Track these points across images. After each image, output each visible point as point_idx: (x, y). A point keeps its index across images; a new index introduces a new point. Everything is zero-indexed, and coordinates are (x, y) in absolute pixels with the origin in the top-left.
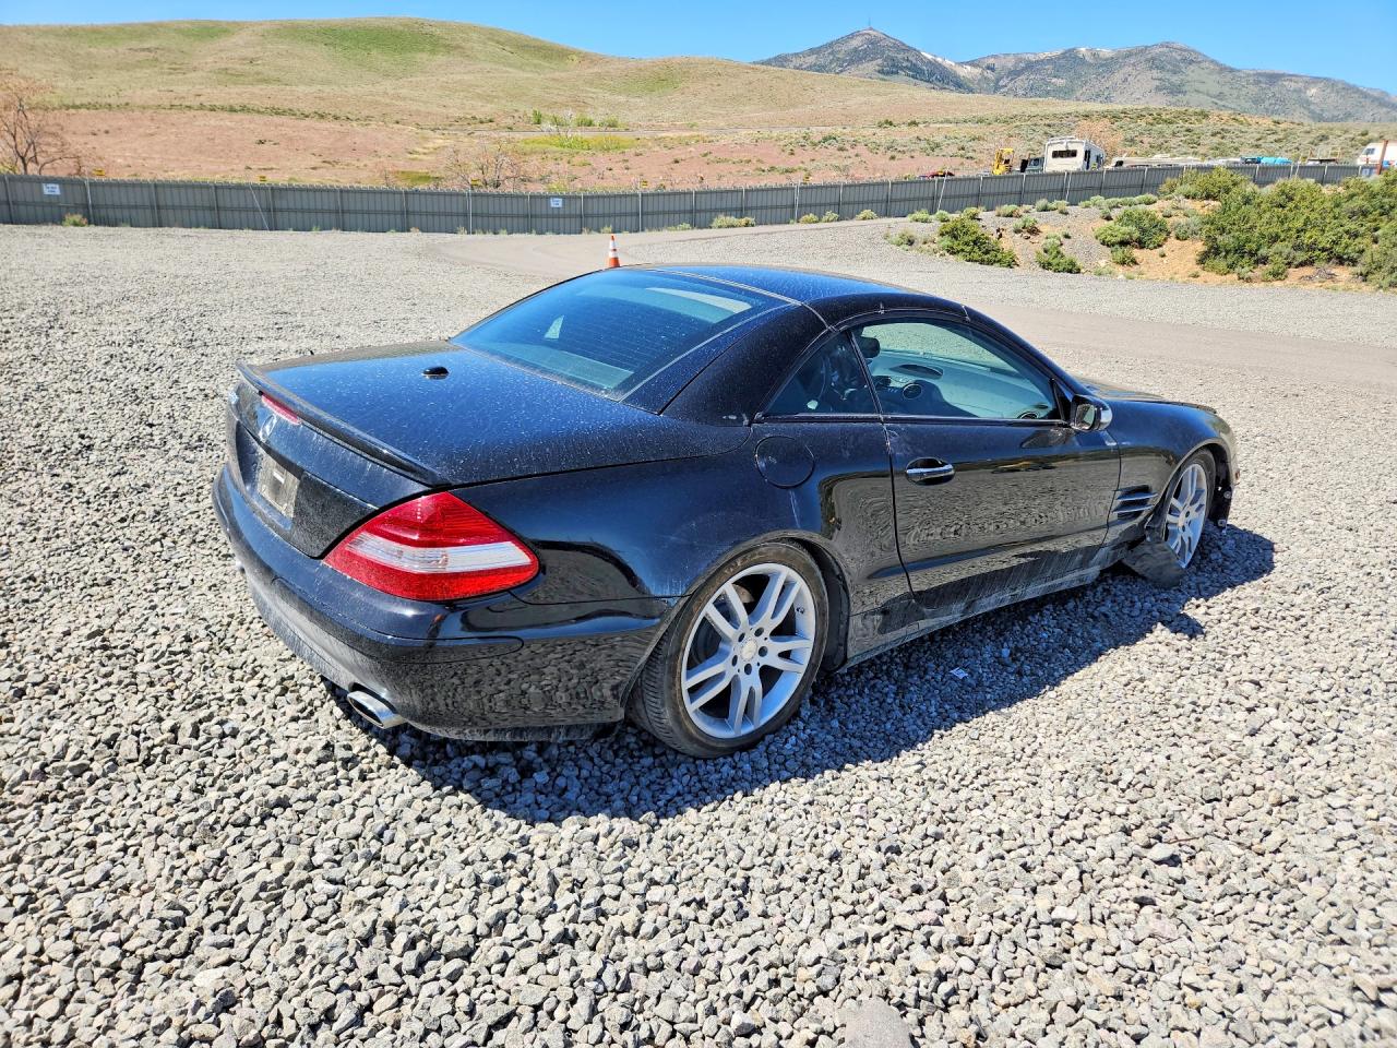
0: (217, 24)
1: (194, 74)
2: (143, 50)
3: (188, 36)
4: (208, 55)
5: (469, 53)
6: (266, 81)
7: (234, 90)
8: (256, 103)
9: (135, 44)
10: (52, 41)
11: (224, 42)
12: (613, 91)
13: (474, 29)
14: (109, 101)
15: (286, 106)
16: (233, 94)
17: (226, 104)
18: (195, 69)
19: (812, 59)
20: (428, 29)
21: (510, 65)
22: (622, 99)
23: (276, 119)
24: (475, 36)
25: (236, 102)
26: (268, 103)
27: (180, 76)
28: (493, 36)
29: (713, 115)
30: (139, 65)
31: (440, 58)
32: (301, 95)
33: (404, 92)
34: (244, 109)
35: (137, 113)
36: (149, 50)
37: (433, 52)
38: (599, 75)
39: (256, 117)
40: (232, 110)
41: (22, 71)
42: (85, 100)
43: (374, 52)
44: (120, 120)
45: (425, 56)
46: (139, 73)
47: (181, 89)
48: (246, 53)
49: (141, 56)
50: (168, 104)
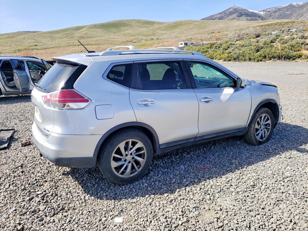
1: (75, 38)
2: (65, 34)
3: (74, 30)
4: (78, 34)
5: (132, 26)
6: (89, 38)
8: (84, 43)
9: (64, 33)
10: (48, 35)
11: (82, 30)
12: (163, 30)
13: (134, 20)
14: (56, 46)
18: (75, 37)
20: (124, 22)
21: (141, 27)
22: (165, 32)
23: (86, 46)
24: (134, 22)
26: (86, 43)
27: (72, 39)
28: (138, 21)
30: (64, 37)
31: (126, 28)
33: (115, 37)
34: (81, 45)
35: (61, 48)
36: (66, 34)
38: (160, 27)
40: (79, 45)
41: (42, 41)
42: (52, 46)
43: (112, 28)
44: (57, 50)
45: (123, 28)
46: (64, 39)
48: (85, 32)
49: (65, 35)
50: (67, 45)
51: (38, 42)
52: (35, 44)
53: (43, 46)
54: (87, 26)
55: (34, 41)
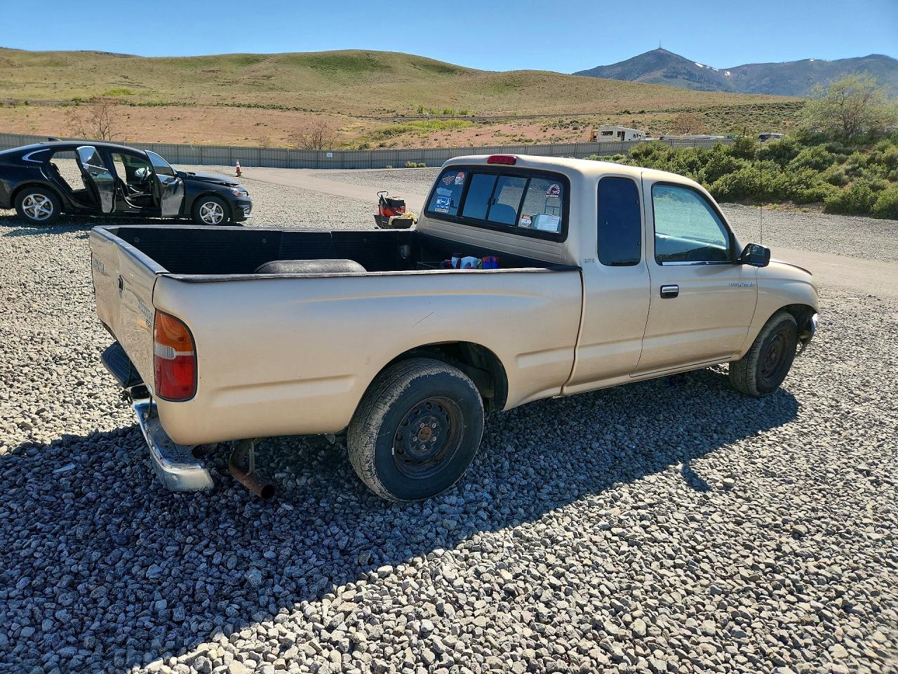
0: (253, 55)
1: (235, 85)
2: (210, 71)
3: (235, 63)
4: (245, 74)
5: (394, 70)
6: (275, 89)
7: (253, 94)
8: (264, 103)
9: (206, 68)
10: (163, 66)
11: (255, 66)
12: (476, 92)
13: (400, 55)
14: (184, 101)
15: (280, 103)
16: (252, 97)
17: (247, 103)
18: (237, 82)
19: (619, 69)
20: (371, 57)
21: (417, 78)
22: (482, 97)
23: (271, 111)
24: (398, 60)
25: (253, 102)
26: (270, 102)
27: (229, 86)
28: (410, 60)
29: (536, 106)
30: (207, 80)
31: (377, 74)
32: (290, 97)
33: (349, 95)
34: (256, 106)
35: (198, 108)
36: (213, 71)
37: (373, 71)
39: (260, 111)
40: (249, 106)
42: (172, 101)
43: (338, 71)
44: (188, 112)
45: (367, 73)
46: (206, 85)
47: (223, 94)
48: (266, 73)
49: (210, 75)
50: (215, 103)
51: (131, 84)
52: (125, 88)
53: (147, 98)
54: (271, 56)
55: (124, 80)
